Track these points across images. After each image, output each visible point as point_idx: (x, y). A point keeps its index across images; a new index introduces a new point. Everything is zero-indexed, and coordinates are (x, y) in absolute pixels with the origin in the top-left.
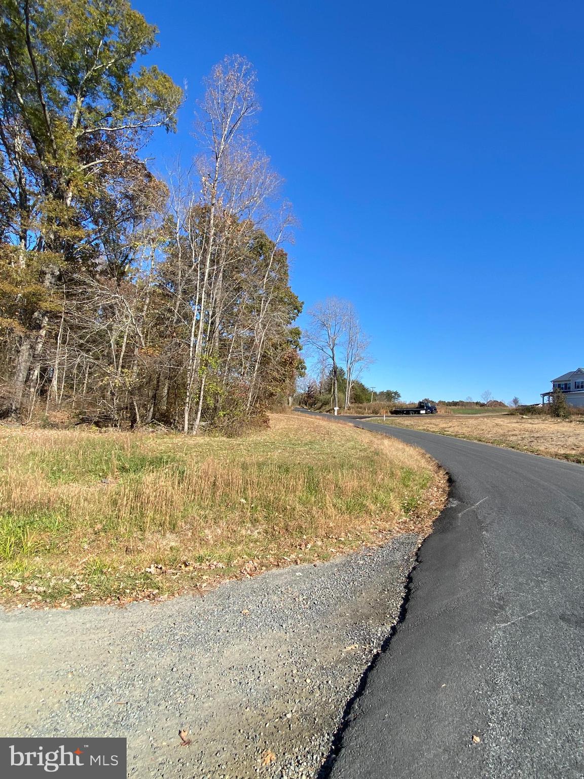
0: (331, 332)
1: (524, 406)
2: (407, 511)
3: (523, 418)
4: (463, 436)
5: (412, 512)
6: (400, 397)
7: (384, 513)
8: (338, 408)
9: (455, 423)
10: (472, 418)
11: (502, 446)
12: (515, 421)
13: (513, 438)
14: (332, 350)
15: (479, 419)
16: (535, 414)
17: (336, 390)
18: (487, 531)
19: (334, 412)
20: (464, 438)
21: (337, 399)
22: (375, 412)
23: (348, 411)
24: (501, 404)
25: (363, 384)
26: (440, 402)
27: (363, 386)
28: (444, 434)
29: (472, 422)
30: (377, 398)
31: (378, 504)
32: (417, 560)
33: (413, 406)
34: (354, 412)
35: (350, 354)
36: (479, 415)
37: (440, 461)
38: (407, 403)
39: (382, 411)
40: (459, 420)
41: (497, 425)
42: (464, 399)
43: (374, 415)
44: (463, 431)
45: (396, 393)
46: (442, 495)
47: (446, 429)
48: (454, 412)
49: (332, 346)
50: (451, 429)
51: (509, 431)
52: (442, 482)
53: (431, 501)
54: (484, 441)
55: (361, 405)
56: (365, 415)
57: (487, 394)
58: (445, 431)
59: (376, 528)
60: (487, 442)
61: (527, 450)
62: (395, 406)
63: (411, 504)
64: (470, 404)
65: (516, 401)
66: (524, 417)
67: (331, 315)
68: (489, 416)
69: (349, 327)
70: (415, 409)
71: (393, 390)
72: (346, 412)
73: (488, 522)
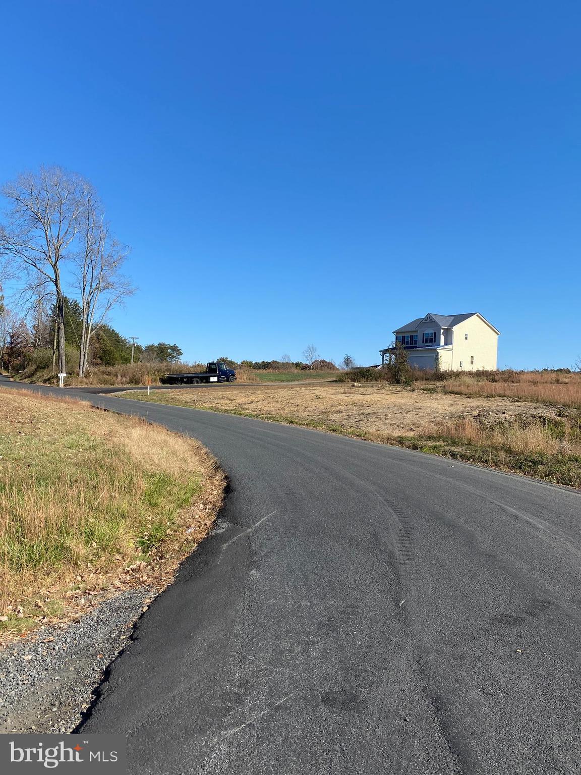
0: (53, 232)
1: (357, 368)
2: (146, 548)
3: (353, 386)
4: (268, 416)
5: (154, 550)
6: (181, 354)
7: (103, 558)
8: (65, 375)
9: (260, 395)
10: (283, 387)
11: (321, 429)
12: (342, 391)
13: (336, 417)
14: (54, 266)
15: (295, 389)
16: (371, 380)
17: (62, 341)
18: (258, 568)
19: (58, 382)
20: (270, 418)
21: (64, 358)
22: (135, 381)
23: (85, 379)
24: (330, 366)
25: (117, 331)
26: (243, 363)
27: (117, 335)
28: (241, 414)
29: (283, 393)
30: (141, 357)
31: (94, 544)
32: (131, 638)
33: (198, 370)
34: (95, 382)
35: (89, 276)
36: (296, 383)
37: (220, 458)
38: (190, 365)
39: (148, 379)
40: (266, 391)
41: (317, 397)
42: (279, 359)
43: (133, 386)
44: (269, 409)
45: (174, 348)
46: (209, 515)
47: (245, 406)
48: (261, 379)
49: (53, 259)
50: (252, 406)
51: (332, 406)
52: (215, 493)
53: (188, 528)
54: (296, 423)
55: (110, 369)
56: (116, 386)
57: (311, 350)
58: (243, 409)
59: (79, 588)
60: (300, 425)
61: (352, 433)
62: (169, 370)
63: (155, 537)
64: (286, 366)
65: (347, 361)
66: (355, 384)
67: (50, 202)
68: (309, 384)
69: (85, 226)
70: (201, 375)
71: (169, 342)
72: (81, 382)
73: (263, 554)
